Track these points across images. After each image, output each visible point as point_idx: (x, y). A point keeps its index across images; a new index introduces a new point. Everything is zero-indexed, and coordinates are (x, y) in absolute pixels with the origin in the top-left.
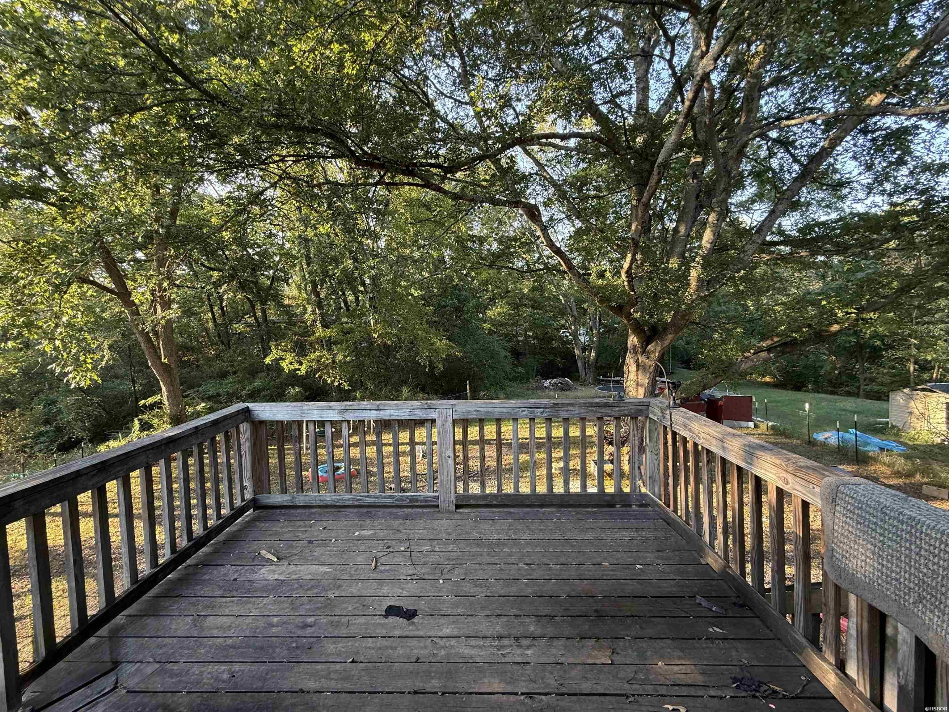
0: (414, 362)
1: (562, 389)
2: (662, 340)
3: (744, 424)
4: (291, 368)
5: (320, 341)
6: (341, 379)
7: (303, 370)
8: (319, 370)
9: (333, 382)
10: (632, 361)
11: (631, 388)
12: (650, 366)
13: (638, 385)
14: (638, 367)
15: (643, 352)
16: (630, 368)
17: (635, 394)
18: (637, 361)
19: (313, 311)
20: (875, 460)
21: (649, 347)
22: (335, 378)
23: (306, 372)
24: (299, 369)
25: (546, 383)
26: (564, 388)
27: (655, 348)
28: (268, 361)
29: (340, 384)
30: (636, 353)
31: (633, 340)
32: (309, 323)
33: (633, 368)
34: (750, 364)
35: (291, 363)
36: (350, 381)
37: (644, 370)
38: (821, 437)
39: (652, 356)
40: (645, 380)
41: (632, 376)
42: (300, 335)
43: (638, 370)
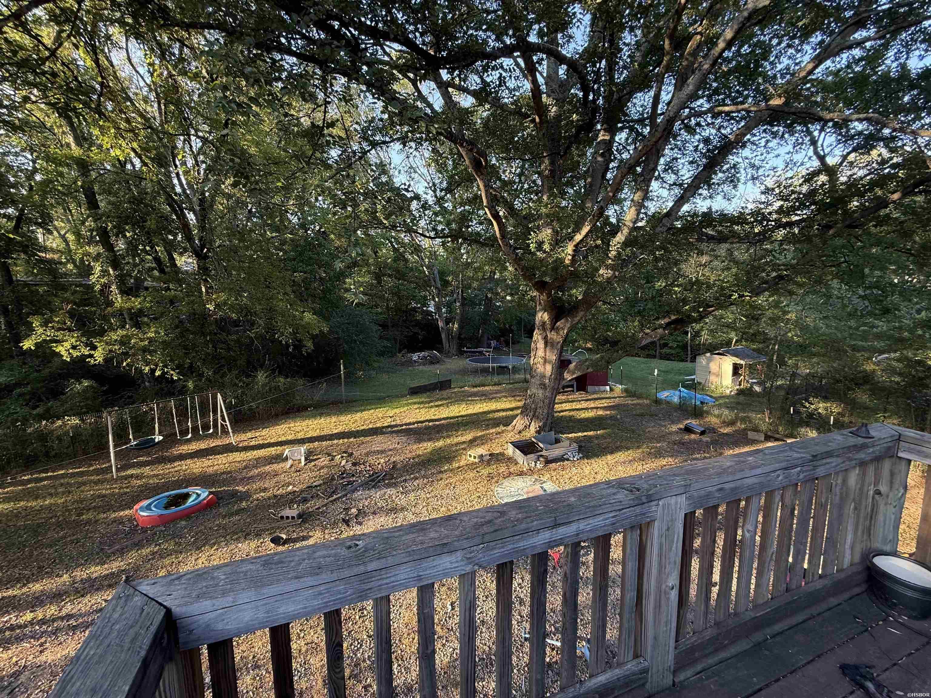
0: (273, 341)
1: (432, 363)
2: (573, 316)
3: (602, 388)
4: (75, 354)
5: (120, 313)
6: (166, 366)
7: (99, 356)
8: (126, 354)
9: (153, 371)
10: (540, 337)
11: (538, 365)
12: (559, 342)
13: (545, 361)
14: (546, 344)
15: (552, 329)
16: (538, 346)
17: (542, 370)
18: (545, 338)
19: (105, 273)
20: (708, 413)
21: (558, 323)
22: (157, 365)
23: (106, 360)
24: (91, 356)
25: (415, 357)
26: (434, 361)
27: (564, 325)
28: (28, 344)
29: (164, 373)
30: (544, 329)
31: (543, 316)
32: (98, 287)
33: (541, 345)
34: (649, 340)
35: (74, 347)
36: (179, 367)
37: (552, 345)
38: (664, 395)
39: (561, 332)
40: (553, 357)
41: (540, 353)
42: (75, 304)
43: (545, 347)
